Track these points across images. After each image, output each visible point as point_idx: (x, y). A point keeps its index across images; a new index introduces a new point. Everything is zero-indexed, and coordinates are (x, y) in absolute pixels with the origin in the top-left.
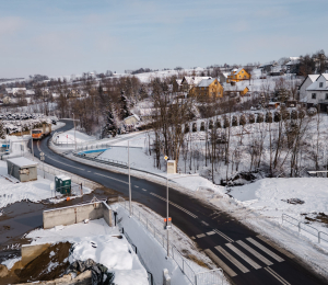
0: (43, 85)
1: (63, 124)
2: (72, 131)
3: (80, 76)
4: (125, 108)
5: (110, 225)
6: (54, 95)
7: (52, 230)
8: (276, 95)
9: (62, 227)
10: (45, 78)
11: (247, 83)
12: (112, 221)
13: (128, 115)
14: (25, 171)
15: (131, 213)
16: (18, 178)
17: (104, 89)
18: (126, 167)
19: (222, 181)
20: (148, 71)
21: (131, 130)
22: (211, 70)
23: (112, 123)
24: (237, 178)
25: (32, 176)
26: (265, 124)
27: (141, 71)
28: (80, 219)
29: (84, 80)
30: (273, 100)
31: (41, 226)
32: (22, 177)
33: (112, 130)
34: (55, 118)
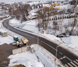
0: (4, 5)
1: (11, 17)
2: (14, 19)
3: (13, 3)
4: (28, 13)
5: (32, 53)
6: (7, 8)
7: (16, 55)
8: (68, 10)
9: (18, 54)
10: (4, 3)
11: (58, 6)
12: (33, 52)
13: (28, 15)
14: (4, 34)
15: (38, 49)
16: (2, 36)
17: (21, 7)
18: (32, 32)
19: (57, 35)
20: (31, 2)
21: (30, 19)
22: (48, 2)
23: (25, 18)
24: (61, 34)
25: (6, 35)
26: (67, 19)
27: (29, 2)
28: (23, 51)
29: (15, 4)
30: (67, 12)
31: (12, 54)
32: (3, 35)
33: (25, 20)
34: (9, 15)
